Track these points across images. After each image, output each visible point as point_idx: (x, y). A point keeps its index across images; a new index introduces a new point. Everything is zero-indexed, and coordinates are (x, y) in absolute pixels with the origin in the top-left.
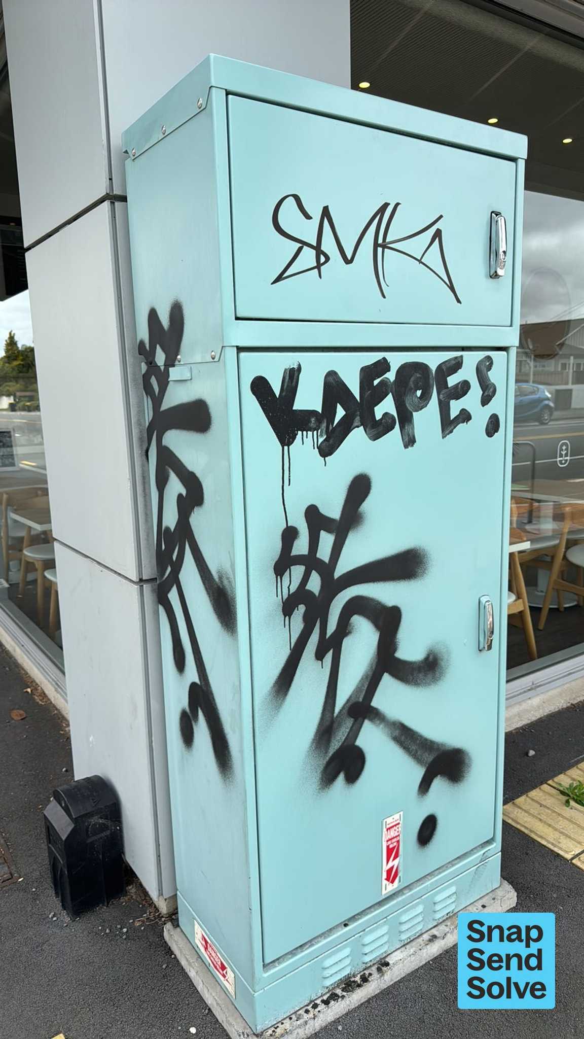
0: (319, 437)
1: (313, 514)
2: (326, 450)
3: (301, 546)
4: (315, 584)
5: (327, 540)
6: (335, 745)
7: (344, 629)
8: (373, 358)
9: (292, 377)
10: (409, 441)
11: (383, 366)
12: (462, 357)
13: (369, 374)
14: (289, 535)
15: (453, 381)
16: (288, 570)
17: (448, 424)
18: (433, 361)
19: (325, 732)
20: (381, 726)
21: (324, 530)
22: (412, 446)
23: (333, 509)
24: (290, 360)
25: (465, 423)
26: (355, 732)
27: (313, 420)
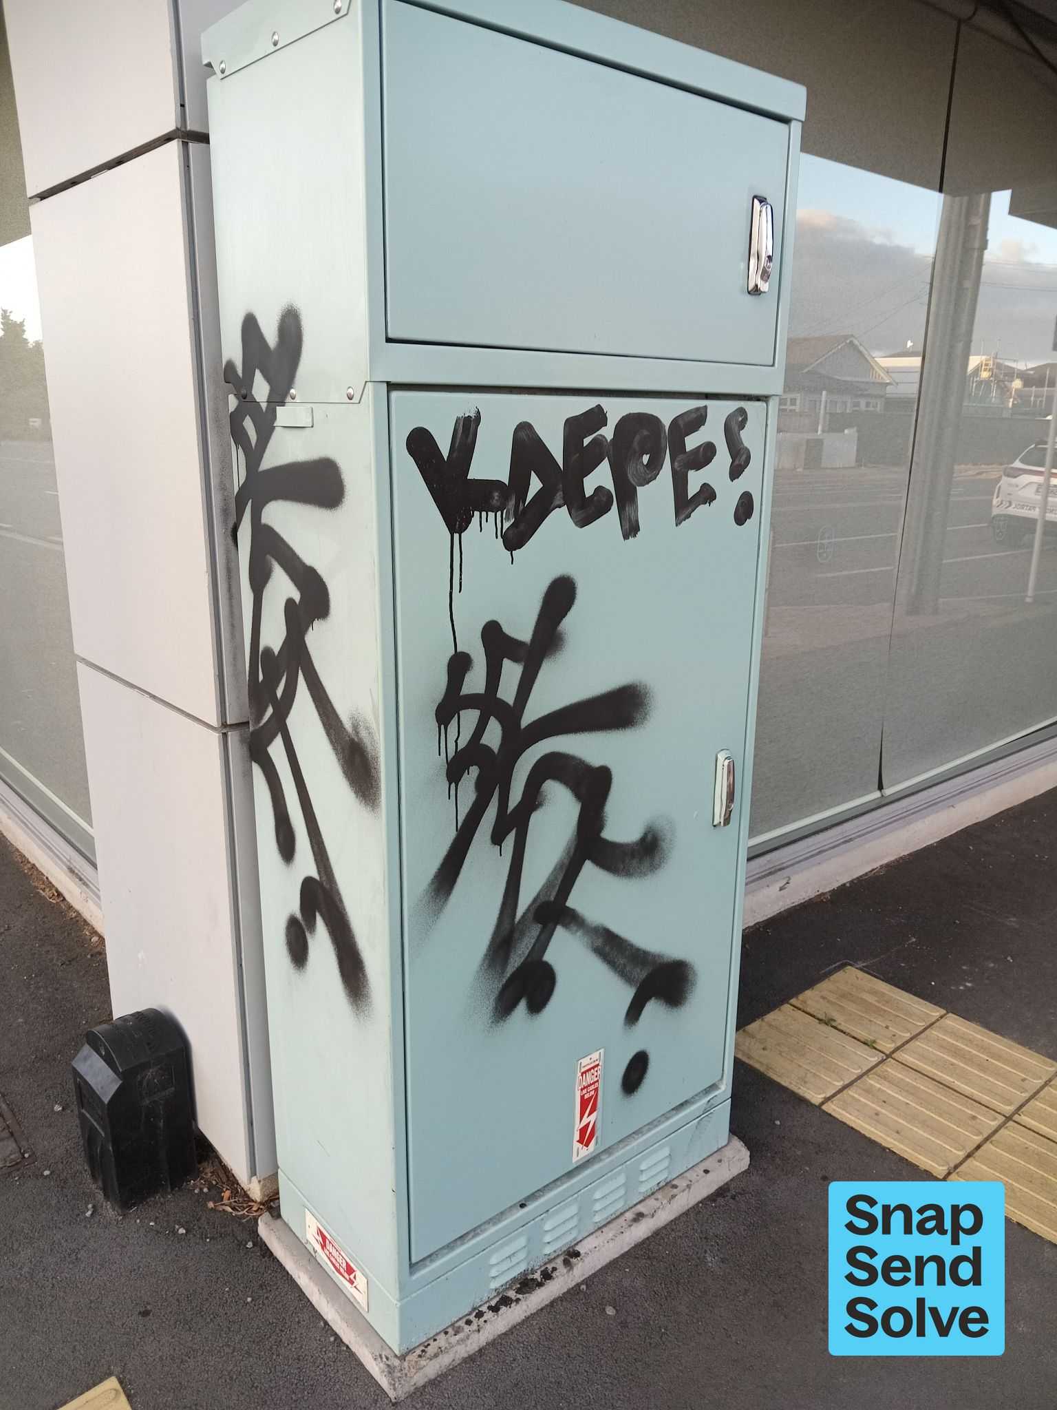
0: (504, 521)
1: (493, 634)
2: (514, 540)
3: (475, 682)
4: (493, 736)
5: (512, 672)
6: (516, 961)
7: (532, 800)
8: (582, 405)
9: (467, 429)
10: (631, 529)
11: (596, 417)
12: (706, 407)
13: (576, 428)
14: (459, 664)
15: (692, 442)
16: (456, 716)
17: (684, 505)
18: (666, 412)
19: (502, 944)
20: (578, 934)
21: (509, 658)
22: (635, 536)
23: (522, 628)
24: (466, 404)
25: (708, 504)
26: (542, 943)
27: (496, 495)
